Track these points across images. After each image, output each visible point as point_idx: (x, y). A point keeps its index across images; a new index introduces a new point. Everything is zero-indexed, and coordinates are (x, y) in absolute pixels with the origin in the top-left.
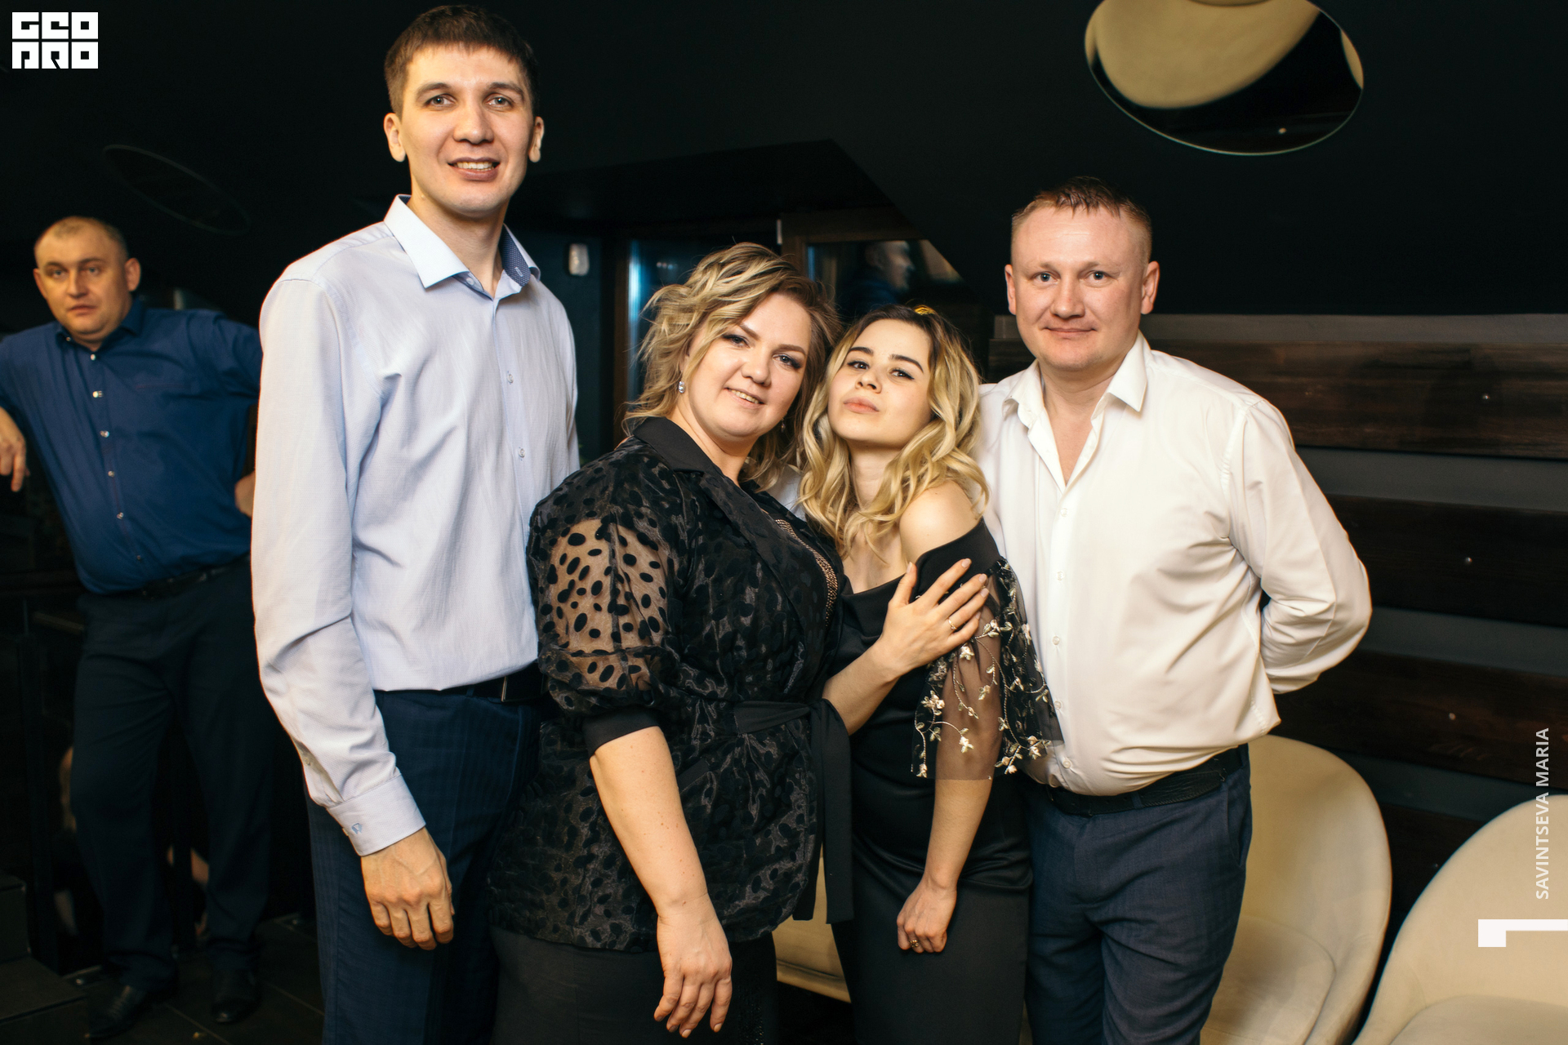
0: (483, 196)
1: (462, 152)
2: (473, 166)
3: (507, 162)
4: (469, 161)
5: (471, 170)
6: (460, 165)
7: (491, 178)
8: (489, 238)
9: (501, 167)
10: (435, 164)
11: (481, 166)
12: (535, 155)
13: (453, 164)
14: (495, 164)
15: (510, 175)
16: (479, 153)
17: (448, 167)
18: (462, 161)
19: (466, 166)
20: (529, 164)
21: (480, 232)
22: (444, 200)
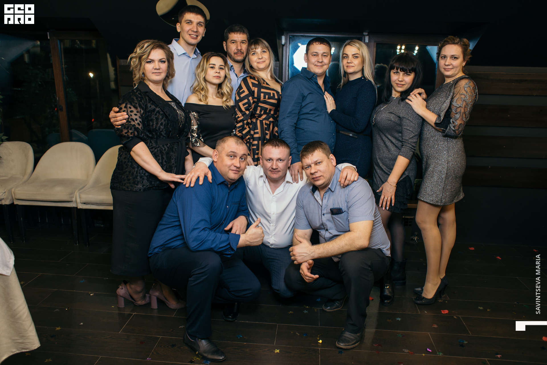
0: (194, 42)
1: (193, 33)
2: (193, 36)
3: (199, 36)
4: (193, 35)
5: (193, 37)
6: (191, 35)
7: (196, 38)
8: (193, 48)
9: (198, 37)
10: (186, 34)
11: (195, 36)
12: (204, 36)
13: (190, 35)
14: (197, 36)
15: (199, 38)
16: (195, 34)
17: (189, 35)
18: (192, 34)
19: (192, 35)
20: (203, 37)
21: (192, 47)
22: (187, 41)
